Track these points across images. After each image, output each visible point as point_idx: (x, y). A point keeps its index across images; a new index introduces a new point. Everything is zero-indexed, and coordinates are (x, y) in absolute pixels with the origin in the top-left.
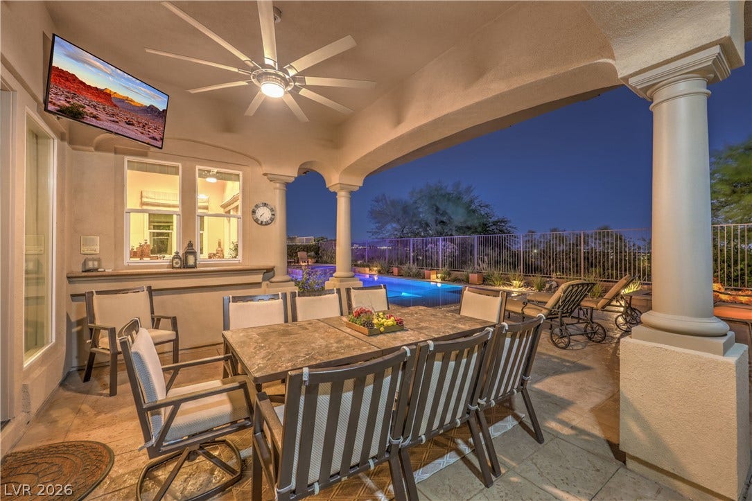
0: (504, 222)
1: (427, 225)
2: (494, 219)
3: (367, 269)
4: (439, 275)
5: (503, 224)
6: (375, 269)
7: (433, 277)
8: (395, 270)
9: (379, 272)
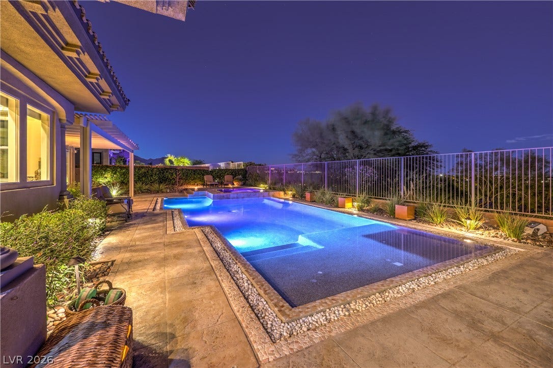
0: (424, 147)
1: (345, 150)
2: (413, 144)
3: (282, 193)
4: (356, 204)
5: (423, 149)
6: (290, 193)
7: (349, 205)
8: (308, 195)
9: (294, 196)
